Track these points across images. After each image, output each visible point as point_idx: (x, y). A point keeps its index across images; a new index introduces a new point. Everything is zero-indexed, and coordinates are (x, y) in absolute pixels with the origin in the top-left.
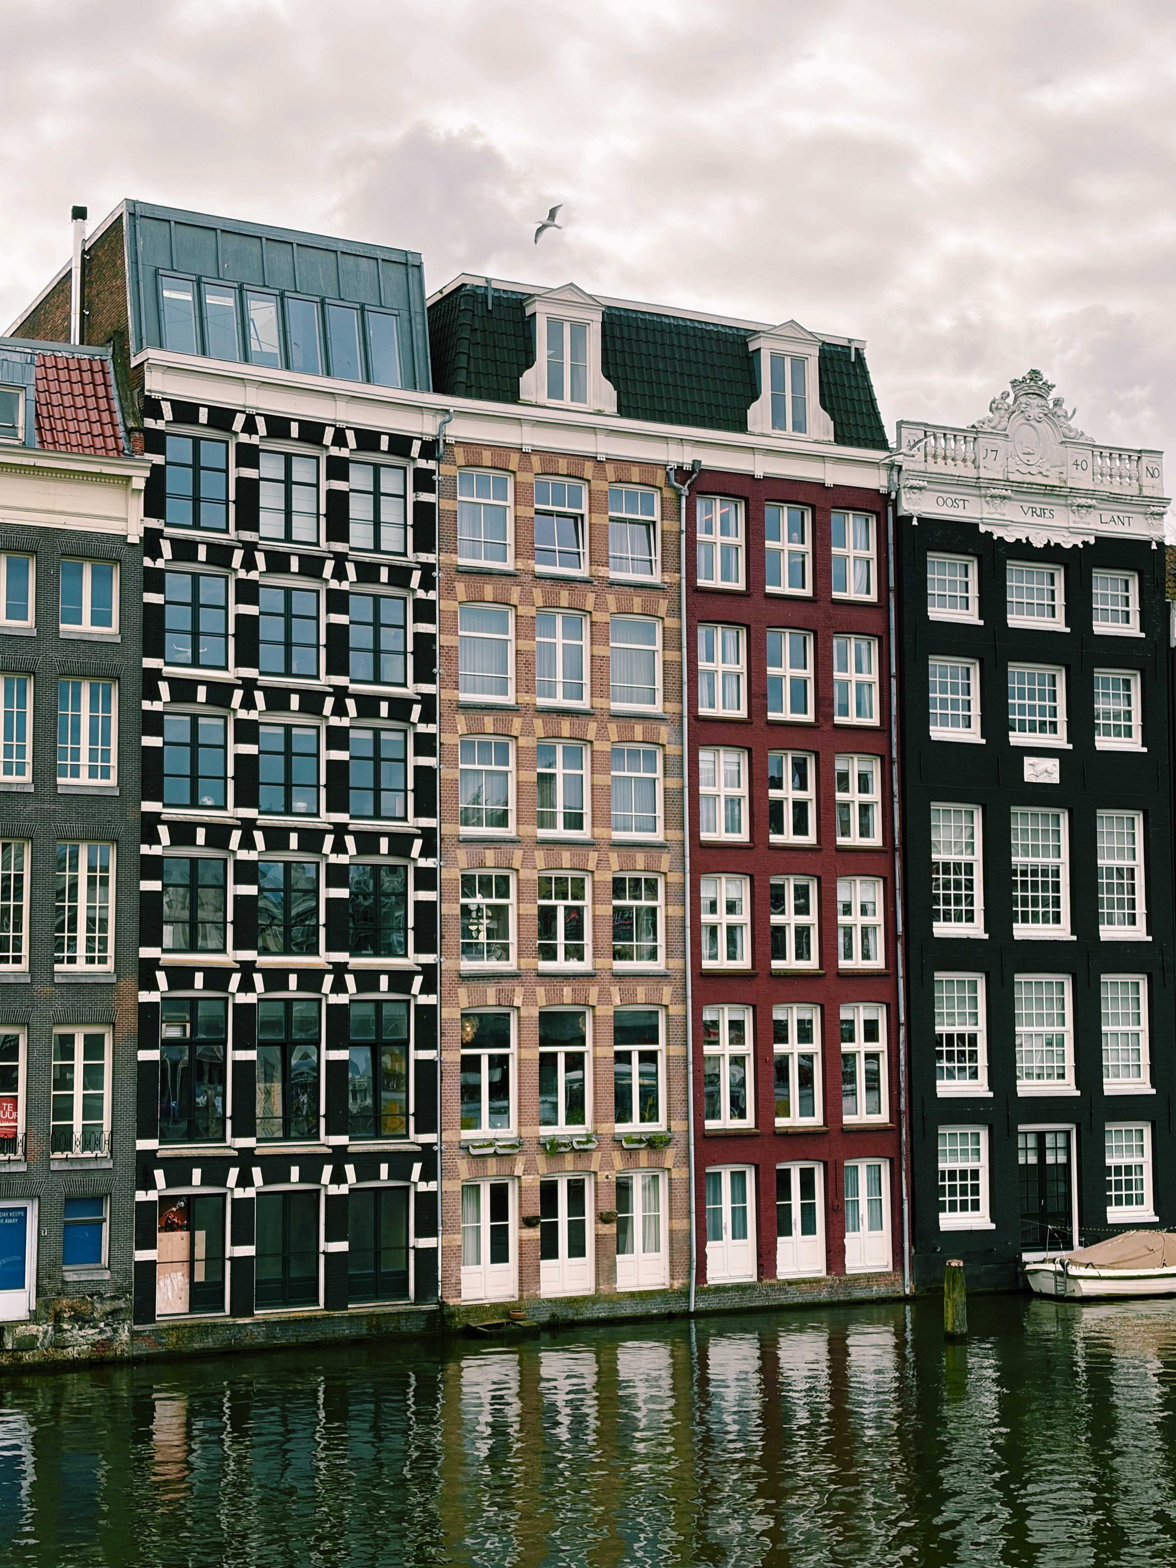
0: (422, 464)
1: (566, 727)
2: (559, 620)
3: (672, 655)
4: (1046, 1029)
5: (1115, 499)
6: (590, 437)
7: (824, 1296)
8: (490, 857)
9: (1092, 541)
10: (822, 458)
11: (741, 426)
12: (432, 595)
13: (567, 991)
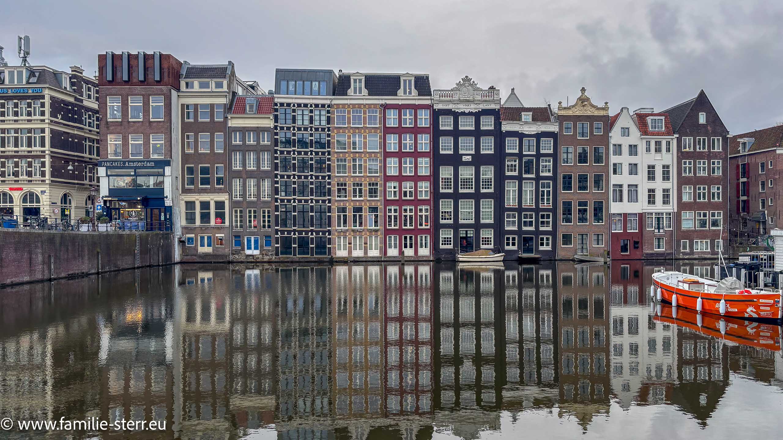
0: (328, 109)
1: (357, 155)
2: (357, 135)
3: (381, 140)
4: (468, 210)
5: (486, 101)
6: (362, 100)
7: (412, 259)
8: (342, 179)
9: (481, 110)
10: (415, 99)
11: (396, 95)
12: (330, 132)
13: (358, 203)
